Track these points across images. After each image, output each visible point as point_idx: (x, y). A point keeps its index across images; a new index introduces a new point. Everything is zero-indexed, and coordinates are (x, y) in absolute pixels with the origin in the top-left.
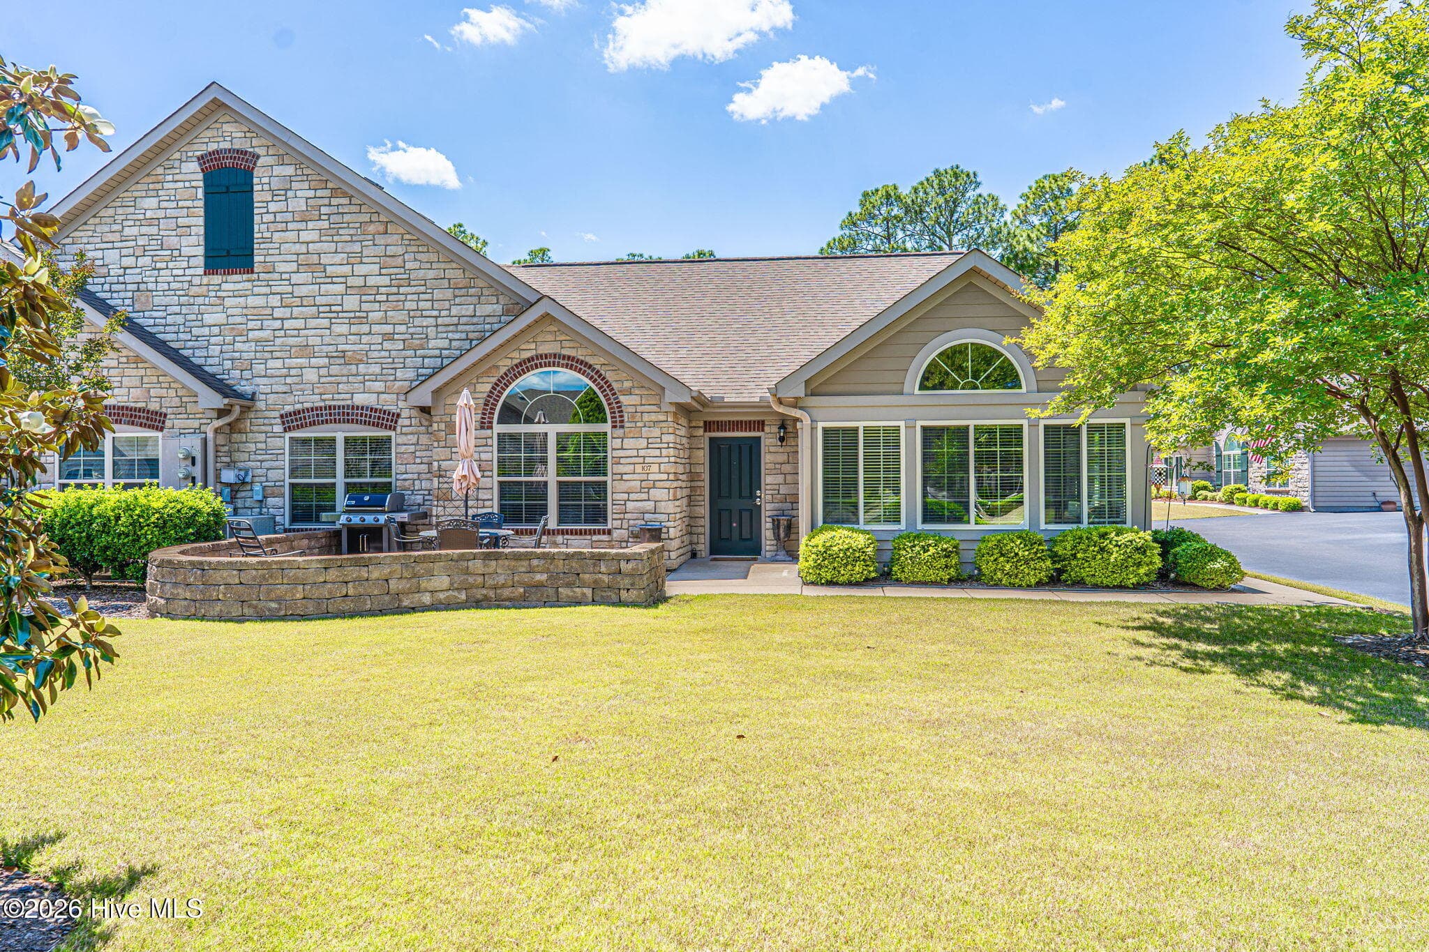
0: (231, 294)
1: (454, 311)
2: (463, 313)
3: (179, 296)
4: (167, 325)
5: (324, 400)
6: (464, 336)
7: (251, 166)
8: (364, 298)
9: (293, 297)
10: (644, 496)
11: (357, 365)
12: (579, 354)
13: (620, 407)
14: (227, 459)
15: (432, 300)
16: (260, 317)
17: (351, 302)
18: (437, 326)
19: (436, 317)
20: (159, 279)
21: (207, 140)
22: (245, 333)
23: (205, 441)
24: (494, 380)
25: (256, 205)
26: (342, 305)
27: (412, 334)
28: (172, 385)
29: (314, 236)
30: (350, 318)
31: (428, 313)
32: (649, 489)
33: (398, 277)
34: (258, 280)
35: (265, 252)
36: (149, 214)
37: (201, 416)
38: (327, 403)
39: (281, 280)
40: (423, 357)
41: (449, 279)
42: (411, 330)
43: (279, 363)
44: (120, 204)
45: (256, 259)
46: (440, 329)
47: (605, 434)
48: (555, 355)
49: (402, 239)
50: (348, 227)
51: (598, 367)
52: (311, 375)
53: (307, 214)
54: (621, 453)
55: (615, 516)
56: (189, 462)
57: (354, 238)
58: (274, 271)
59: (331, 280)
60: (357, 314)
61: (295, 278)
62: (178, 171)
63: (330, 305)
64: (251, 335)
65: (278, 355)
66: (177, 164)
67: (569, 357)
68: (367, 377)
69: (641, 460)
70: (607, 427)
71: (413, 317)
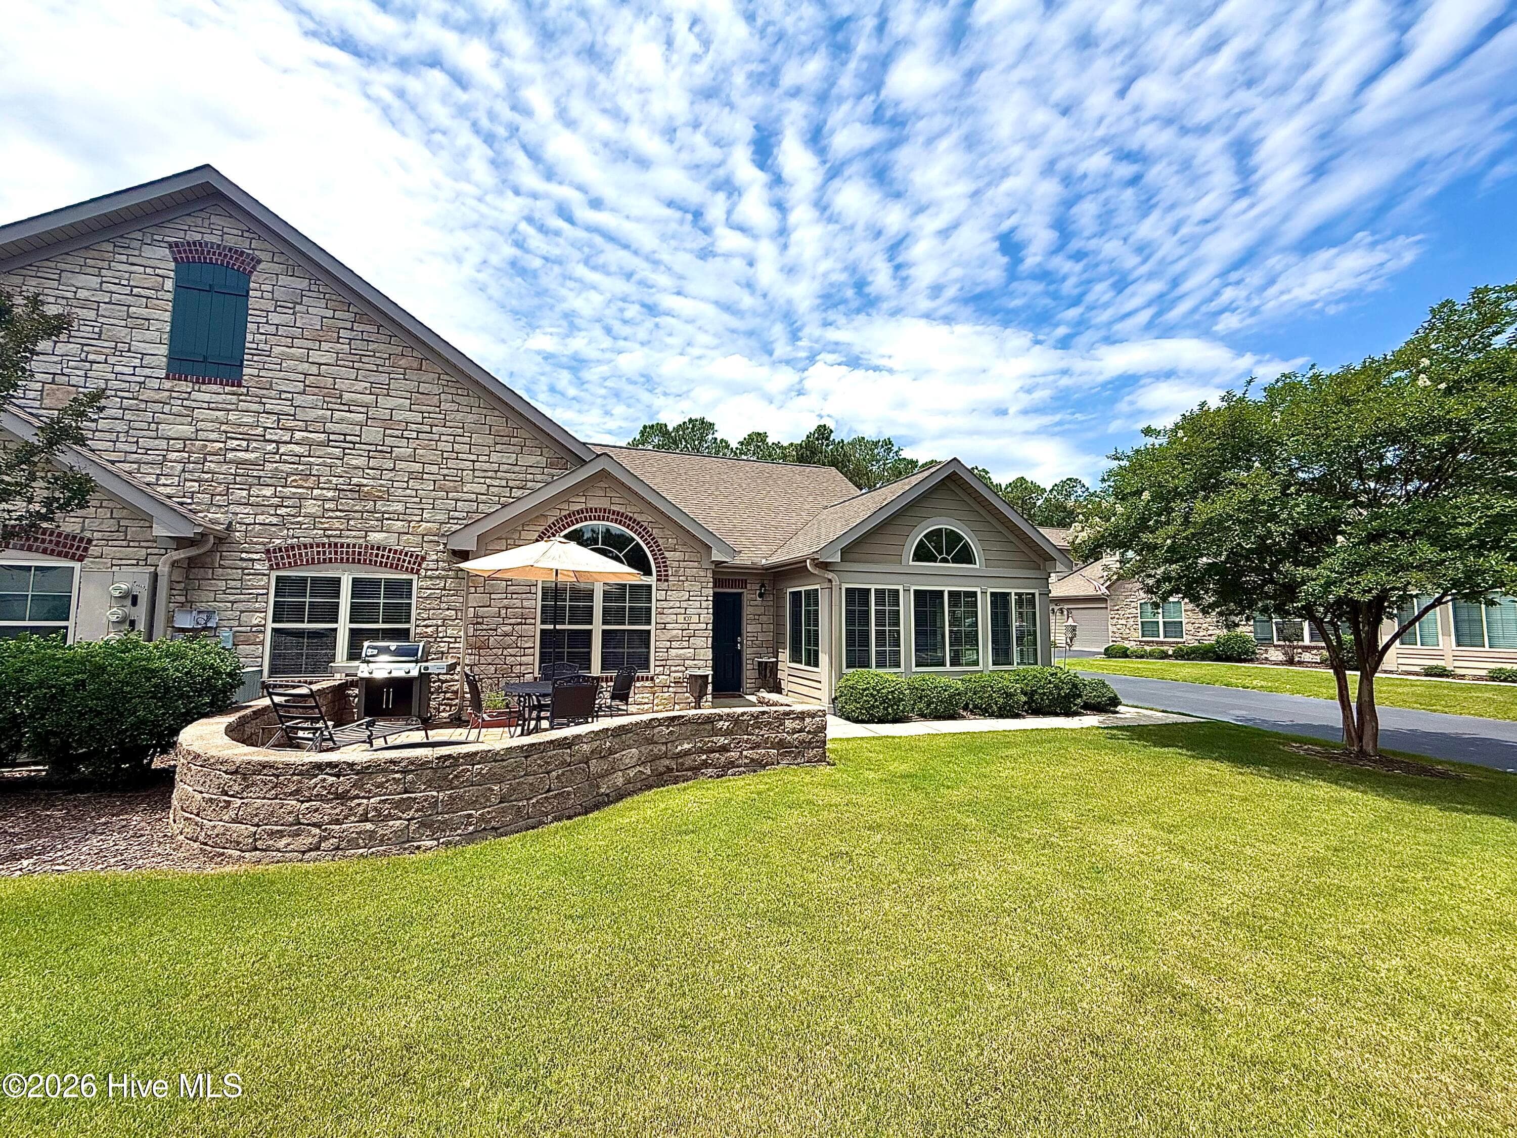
0: (205, 405)
1: (494, 457)
2: (504, 461)
3: (122, 398)
4: (97, 430)
5: (329, 537)
6: (504, 483)
7: (249, 269)
8: (388, 432)
9: (295, 420)
10: (685, 644)
11: (375, 501)
12: (628, 511)
13: (665, 562)
14: (183, 599)
15: (470, 444)
16: (247, 437)
17: (372, 434)
18: (474, 470)
19: (474, 461)
20: (90, 374)
21: (186, 228)
22: (223, 453)
23: (155, 577)
24: (542, 529)
25: (250, 312)
26: (360, 436)
27: (444, 476)
28: (105, 504)
29: (330, 358)
30: (369, 451)
31: (465, 456)
32: (690, 637)
33: (431, 415)
34: (247, 395)
35: (261, 366)
36: (82, 294)
37: (149, 544)
38: (332, 539)
39: (280, 399)
40: (457, 500)
41: (490, 426)
42: (446, 472)
43: (268, 491)
44: (34, 274)
45: (246, 371)
46: (477, 474)
47: (650, 586)
48: (605, 510)
49: (439, 379)
50: (374, 356)
51: (645, 524)
52: (311, 507)
53: (321, 333)
54: (665, 604)
55: (658, 663)
56: (129, 602)
57: (380, 369)
58: (271, 388)
59: (349, 407)
60: (379, 448)
61: (299, 400)
62: (137, 253)
63: (345, 435)
64: (230, 455)
65: (269, 481)
66: (136, 244)
67: (618, 513)
68: (386, 516)
69: (683, 611)
70: (652, 580)
71: (447, 459)
